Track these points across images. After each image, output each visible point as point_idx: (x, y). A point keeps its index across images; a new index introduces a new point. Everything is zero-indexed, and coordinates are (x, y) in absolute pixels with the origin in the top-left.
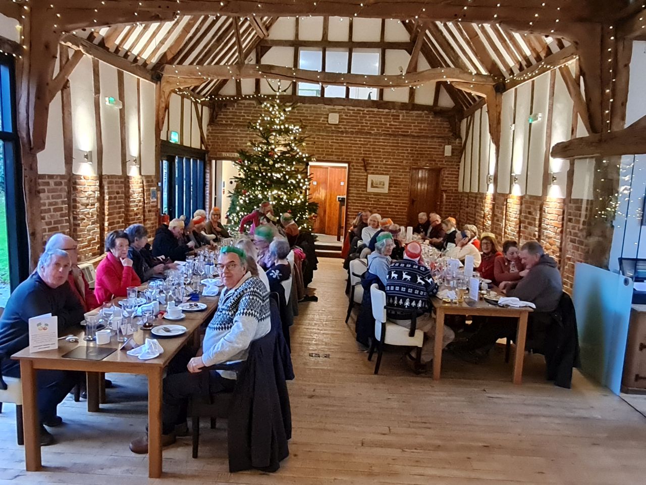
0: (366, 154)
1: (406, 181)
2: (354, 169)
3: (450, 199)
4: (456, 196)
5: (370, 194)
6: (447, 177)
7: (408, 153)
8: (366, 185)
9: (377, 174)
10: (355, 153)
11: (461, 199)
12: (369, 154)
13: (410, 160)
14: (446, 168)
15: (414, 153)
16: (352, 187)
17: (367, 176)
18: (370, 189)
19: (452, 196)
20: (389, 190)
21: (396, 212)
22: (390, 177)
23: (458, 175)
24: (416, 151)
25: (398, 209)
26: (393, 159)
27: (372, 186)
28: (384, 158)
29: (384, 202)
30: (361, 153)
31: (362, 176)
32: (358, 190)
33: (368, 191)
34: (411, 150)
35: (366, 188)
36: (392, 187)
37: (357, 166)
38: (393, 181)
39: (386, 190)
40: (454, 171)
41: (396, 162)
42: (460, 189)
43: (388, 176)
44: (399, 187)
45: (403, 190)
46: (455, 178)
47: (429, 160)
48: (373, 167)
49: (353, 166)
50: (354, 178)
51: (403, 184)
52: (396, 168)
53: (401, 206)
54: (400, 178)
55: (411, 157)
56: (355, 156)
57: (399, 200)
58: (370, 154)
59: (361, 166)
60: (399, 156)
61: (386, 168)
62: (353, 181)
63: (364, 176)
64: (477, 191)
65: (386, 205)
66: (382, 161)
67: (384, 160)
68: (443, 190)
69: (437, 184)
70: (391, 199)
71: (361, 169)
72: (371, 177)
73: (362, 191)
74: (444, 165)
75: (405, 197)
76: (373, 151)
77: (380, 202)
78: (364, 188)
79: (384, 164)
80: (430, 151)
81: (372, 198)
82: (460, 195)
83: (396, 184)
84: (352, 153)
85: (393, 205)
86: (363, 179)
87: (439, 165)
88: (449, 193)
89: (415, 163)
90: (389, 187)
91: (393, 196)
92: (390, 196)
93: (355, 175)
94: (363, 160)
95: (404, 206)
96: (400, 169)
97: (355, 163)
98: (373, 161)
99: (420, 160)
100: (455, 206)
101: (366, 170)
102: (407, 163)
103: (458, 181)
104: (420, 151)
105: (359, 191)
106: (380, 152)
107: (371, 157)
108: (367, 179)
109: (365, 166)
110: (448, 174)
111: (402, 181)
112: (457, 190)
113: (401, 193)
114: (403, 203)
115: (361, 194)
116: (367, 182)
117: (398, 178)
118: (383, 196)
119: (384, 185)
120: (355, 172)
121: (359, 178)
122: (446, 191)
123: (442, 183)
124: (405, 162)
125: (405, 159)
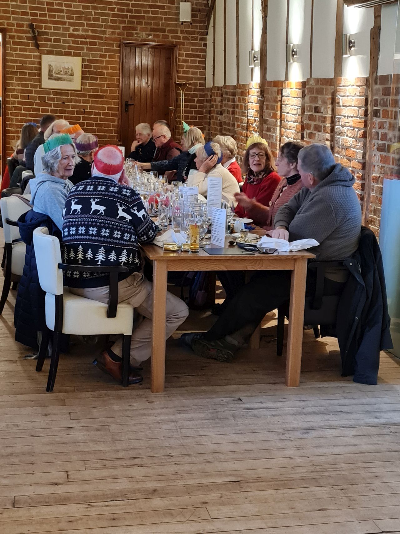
0: (36, 15)
1: (112, 68)
2: (15, 43)
3: (193, 101)
4: (201, 96)
5: (48, 91)
6: (185, 61)
7: (114, 15)
8: (40, 75)
9: (59, 54)
10: (13, 13)
11: (210, 101)
12: (41, 15)
13: (118, 28)
14: (183, 44)
15: (126, 16)
16: (12, 79)
17: (40, 57)
18: (47, 83)
19: (196, 96)
20: (82, 84)
21: (97, 125)
22: (83, 61)
23: (205, 57)
24: (128, 11)
25: (101, 120)
26: (88, 25)
27: (51, 77)
28: (71, 24)
29: (74, 107)
30: (25, 14)
31: (29, 56)
32: (23, 85)
33: (43, 87)
34: (119, 10)
35: (40, 81)
36: (87, 78)
37: (19, 37)
38: (90, 67)
39: (75, 84)
40: (197, 50)
41: (93, 31)
42: (209, 84)
43: (80, 59)
44: (101, 79)
45: (108, 85)
46: (200, 62)
47: (153, 30)
48: (50, 40)
49: (12, 37)
50: (15, 61)
51: (108, 74)
52: (95, 44)
53: (105, 114)
54: (102, 62)
55: (121, 22)
56: (14, 19)
57: (102, 103)
58: (45, 15)
59: (28, 38)
60: (97, 20)
61: (74, 42)
62: (13, 67)
63: (35, 57)
64: (235, 83)
65: (78, 113)
66: (67, 29)
67: (72, 28)
68: (179, 85)
69: (169, 74)
70: (87, 102)
71: (28, 44)
72: (48, 60)
73: (32, 86)
74: (179, 38)
75: (114, 98)
76: (49, 10)
77: (68, 106)
78: (35, 80)
79: (71, 36)
80: (153, 12)
81: (52, 99)
82: (209, 93)
83: (95, 73)
84: (8, 12)
85: (90, 113)
86: (33, 63)
87: (170, 39)
88: (190, 90)
89: (128, 34)
90: (83, 78)
91: (90, 96)
92: (84, 96)
93: (18, 56)
94: (31, 26)
95: (112, 115)
96: (100, 44)
97: (16, 31)
98: (50, 28)
99: (134, 29)
100: (201, 113)
101: (37, 46)
102: (113, 33)
103: (204, 68)
104: (137, 11)
105: (26, 85)
106: (62, 11)
107: (46, 22)
108: (40, 63)
109: (35, 38)
110: (187, 55)
111: (106, 68)
112: (204, 85)
113: (106, 91)
114: (109, 109)
115: (31, 92)
116: (40, 69)
117: (97, 61)
118: (72, 95)
119: (72, 75)
120: (16, 50)
121: (25, 62)
122: (185, 84)
123: (178, 72)
124: (109, 31)
125: (111, 27)
